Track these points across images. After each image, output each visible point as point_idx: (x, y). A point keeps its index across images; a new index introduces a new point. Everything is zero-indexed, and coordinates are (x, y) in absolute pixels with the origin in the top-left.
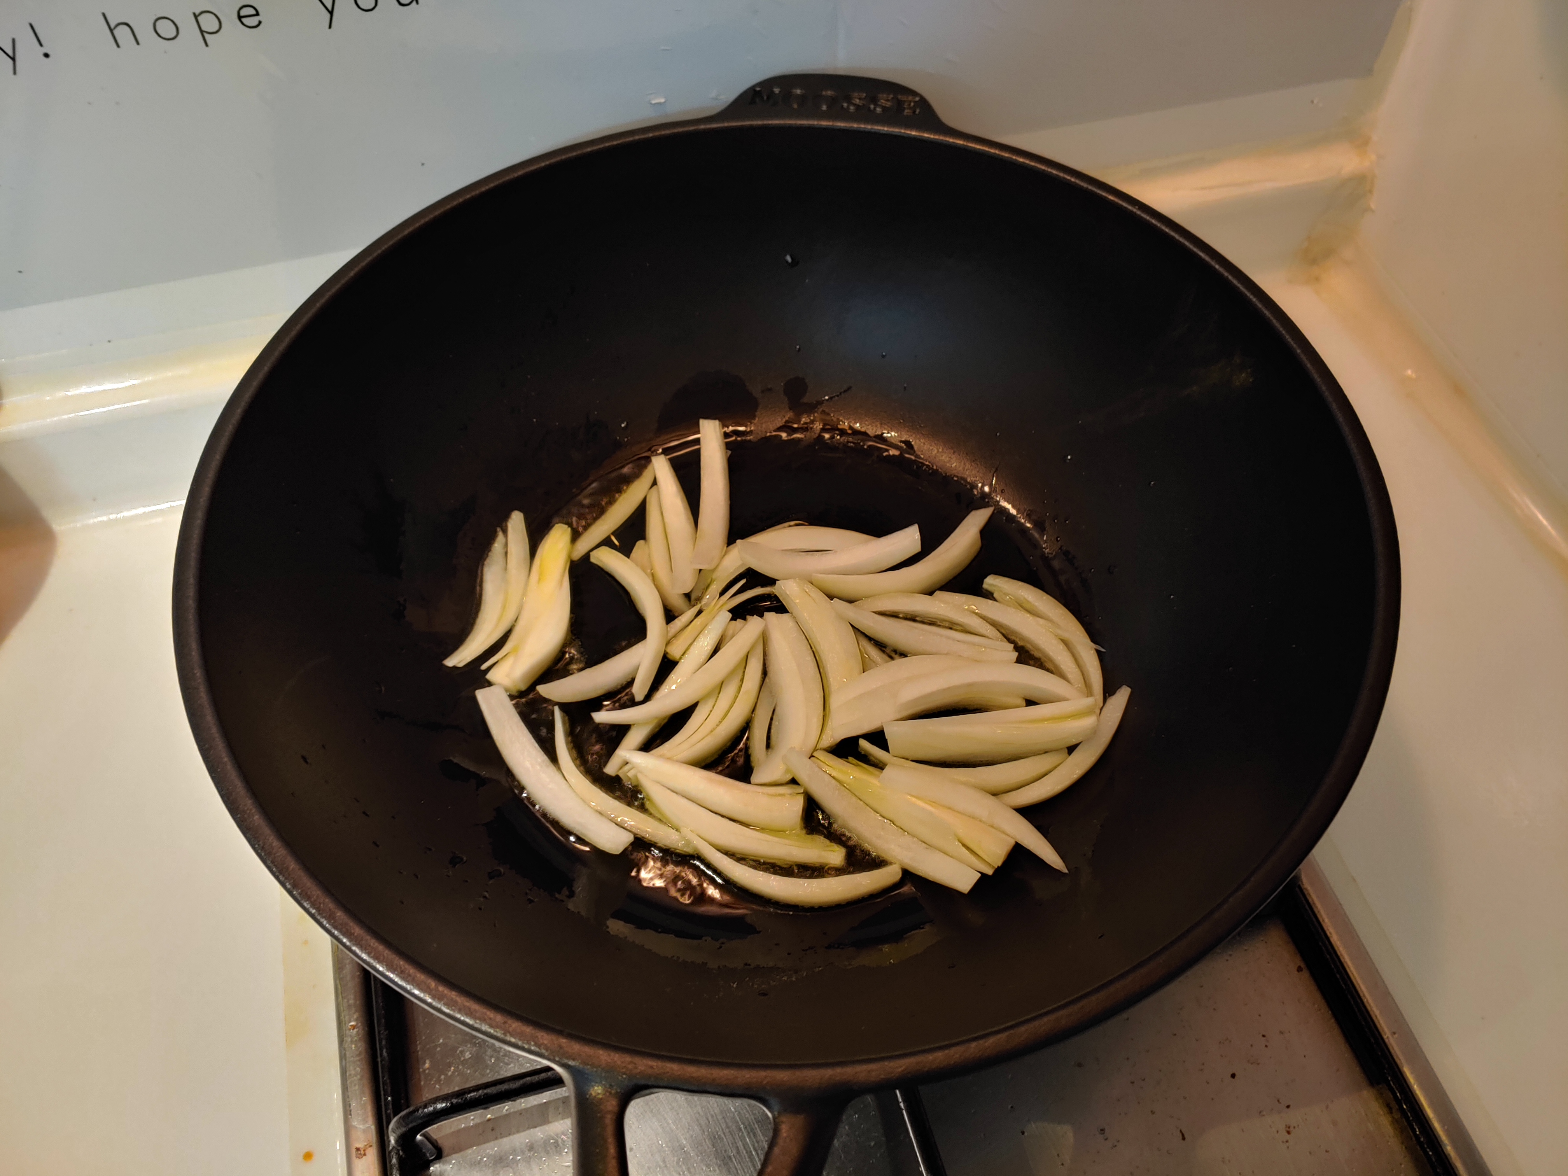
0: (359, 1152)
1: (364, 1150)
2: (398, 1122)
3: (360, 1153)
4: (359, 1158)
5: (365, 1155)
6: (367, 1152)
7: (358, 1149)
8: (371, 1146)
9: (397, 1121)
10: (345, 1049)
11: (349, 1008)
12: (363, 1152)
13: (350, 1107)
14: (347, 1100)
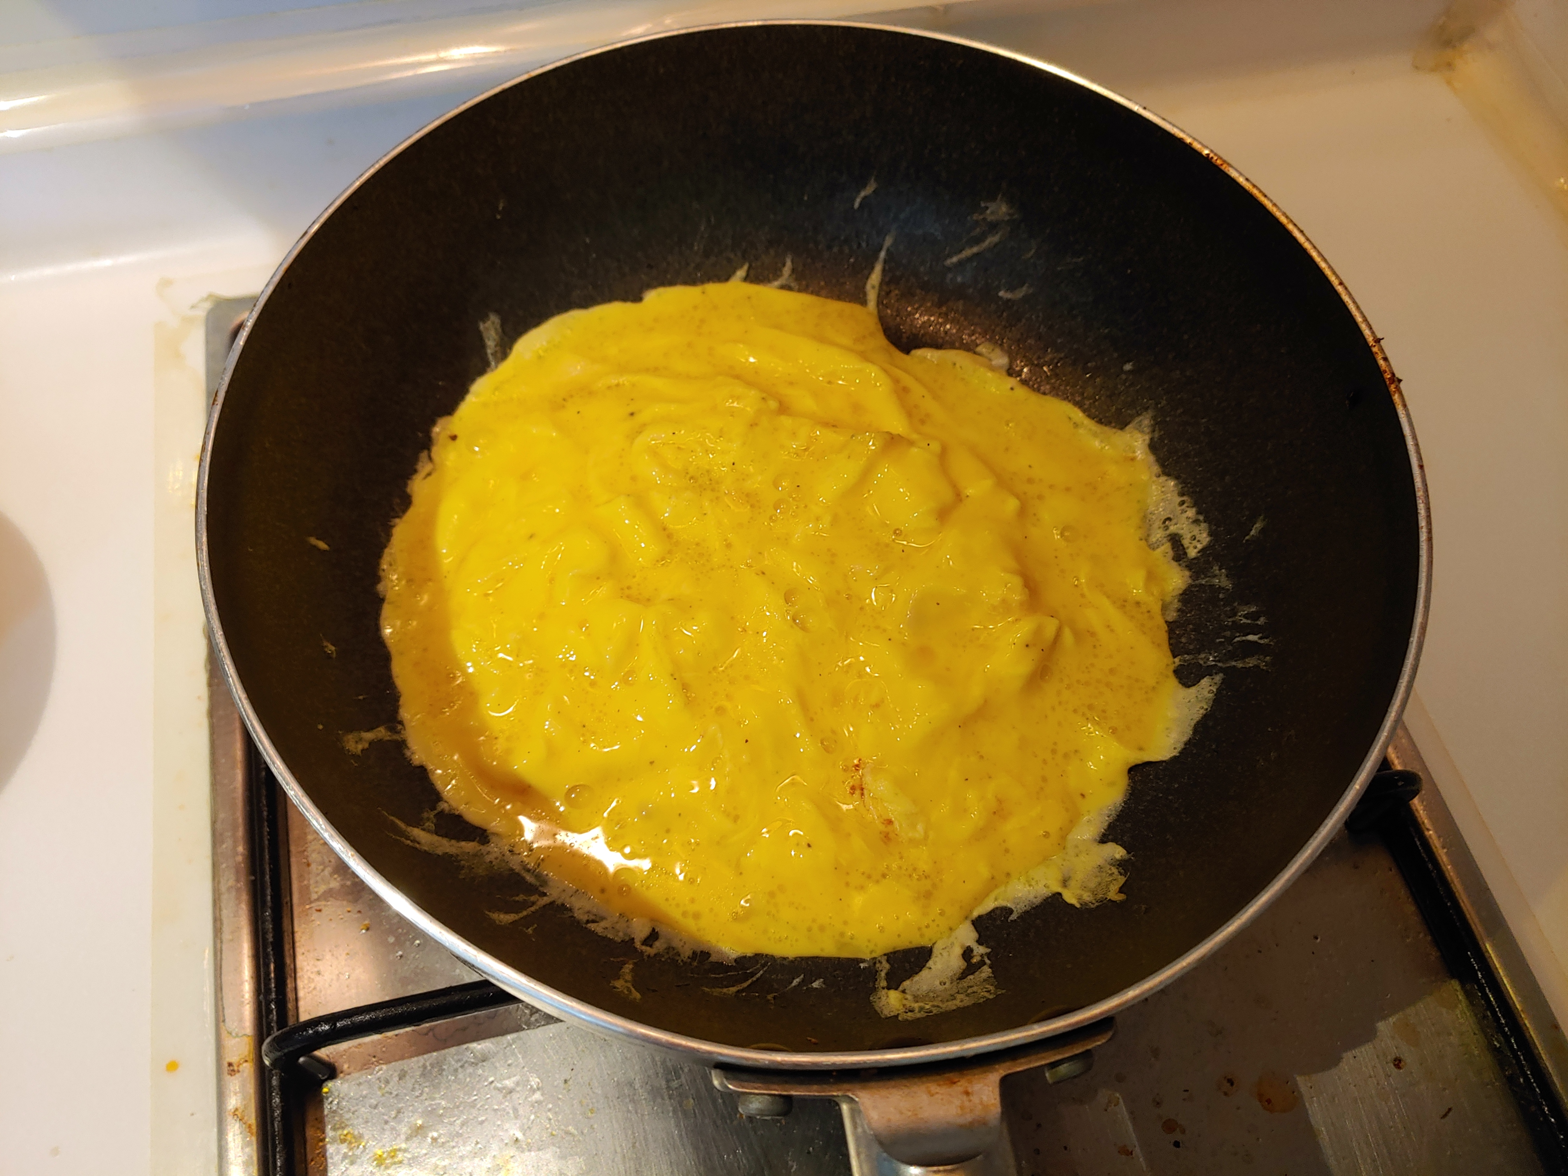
0: (231, 1068)
1: (238, 1066)
2: (271, 1044)
3: (232, 1070)
4: (231, 1075)
5: (239, 1071)
6: (241, 1068)
7: (230, 1065)
8: (246, 1061)
9: (270, 1042)
10: (221, 942)
11: (229, 889)
12: (236, 1068)
13: (223, 1012)
14: (220, 1003)
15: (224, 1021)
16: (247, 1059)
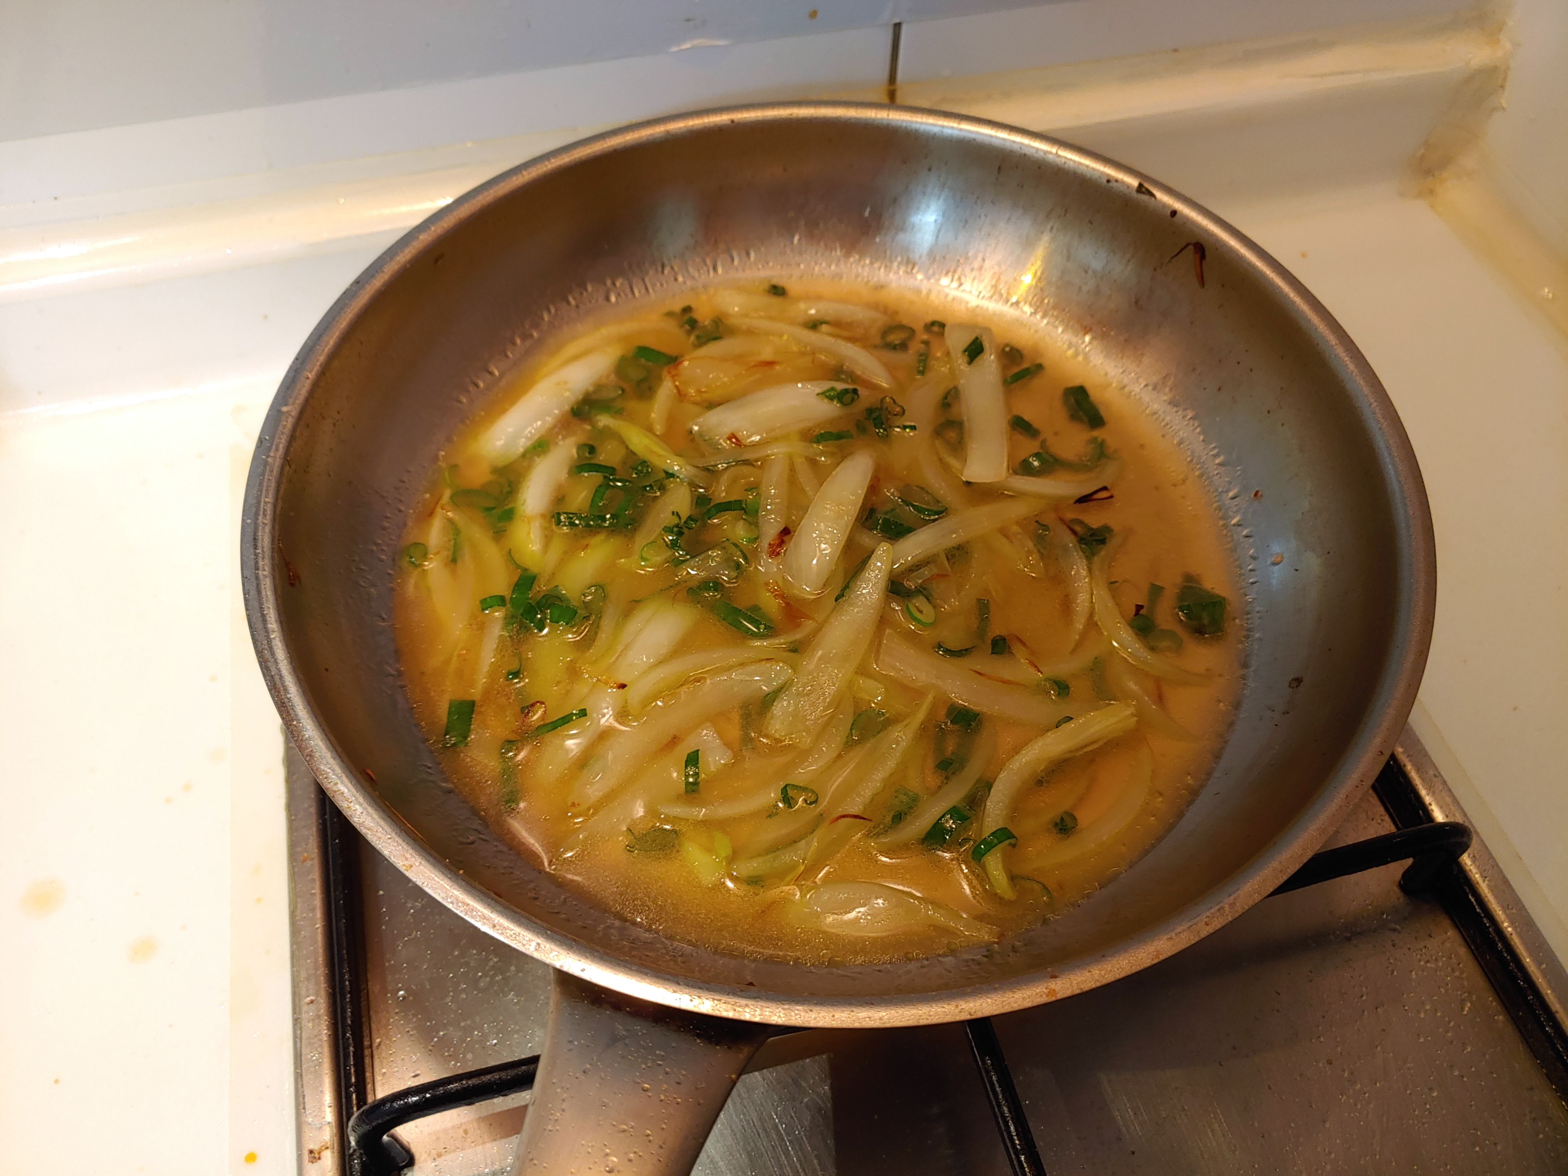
0: (313, 1155)
1: (319, 1153)
3: (315, 1156)
4: (313, 1162)
5: (319, 1158)
6: (323, 1155)
7: (311, 1152)
8: (327, 1148)
10: (301, 1029)
11: (308, 979)
12: (317, 1156)
13: (304, 1098)
14: (301, 1090)
15: (304, 1108)
16: (328, 1145)
